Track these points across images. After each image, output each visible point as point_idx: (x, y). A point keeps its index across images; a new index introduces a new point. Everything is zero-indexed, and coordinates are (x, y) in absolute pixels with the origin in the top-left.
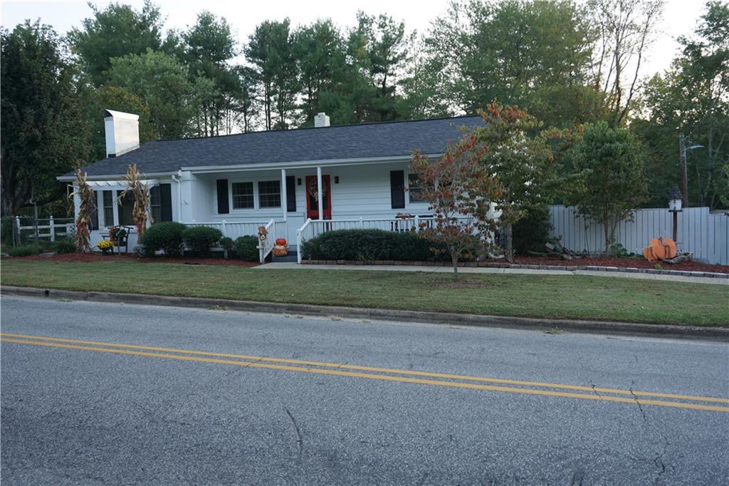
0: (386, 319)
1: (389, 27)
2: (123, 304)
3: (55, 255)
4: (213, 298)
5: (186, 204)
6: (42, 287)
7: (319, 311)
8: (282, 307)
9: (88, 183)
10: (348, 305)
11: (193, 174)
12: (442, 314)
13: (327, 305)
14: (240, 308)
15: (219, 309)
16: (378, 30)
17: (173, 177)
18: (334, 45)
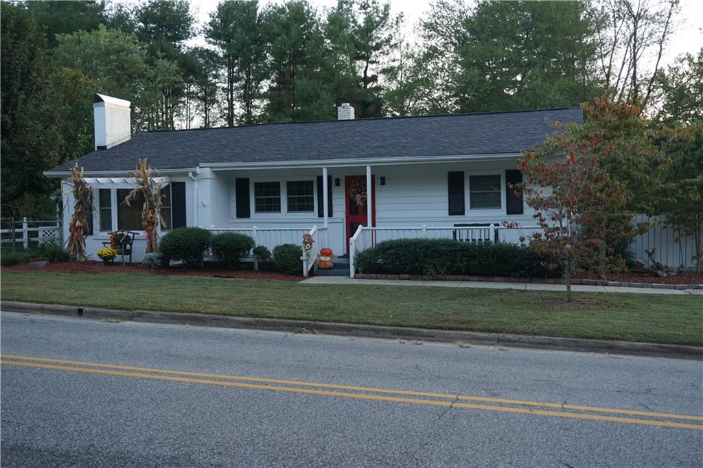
0: (518, 346)
1: (372, 9)
2: (189, 326)
3: (47, 264)
4: (295, 319)
5: (204, 206)
6: (73, 305)
7: (433, 336)
8: (386, 331)
9: (87, 180)
10: (467, 329)
11: (214, 171)
12: (587, 340)
13: (441, 328)
14: (332, 331)
15: (307, 333)
16: (360, 11)
17: (190, 174)
18: (310, 26)
